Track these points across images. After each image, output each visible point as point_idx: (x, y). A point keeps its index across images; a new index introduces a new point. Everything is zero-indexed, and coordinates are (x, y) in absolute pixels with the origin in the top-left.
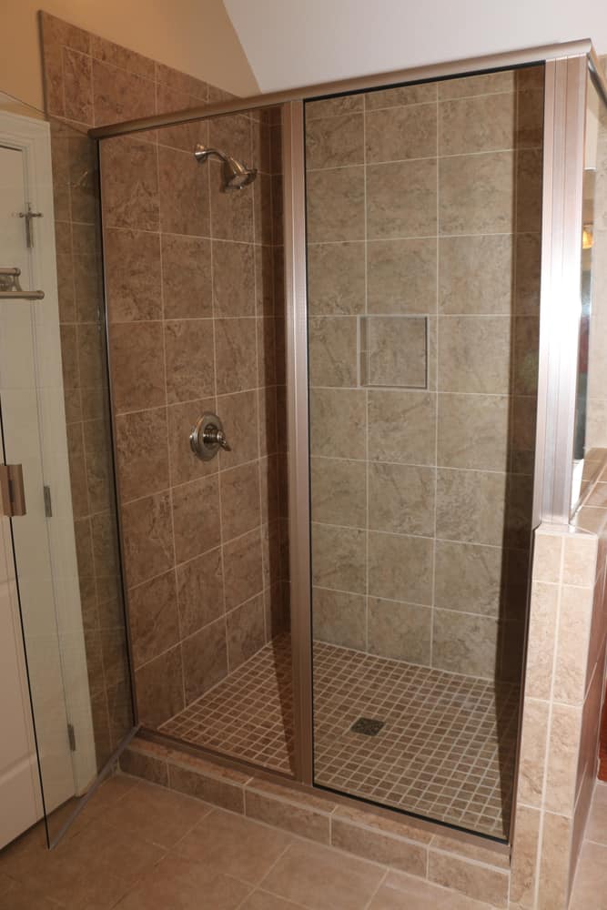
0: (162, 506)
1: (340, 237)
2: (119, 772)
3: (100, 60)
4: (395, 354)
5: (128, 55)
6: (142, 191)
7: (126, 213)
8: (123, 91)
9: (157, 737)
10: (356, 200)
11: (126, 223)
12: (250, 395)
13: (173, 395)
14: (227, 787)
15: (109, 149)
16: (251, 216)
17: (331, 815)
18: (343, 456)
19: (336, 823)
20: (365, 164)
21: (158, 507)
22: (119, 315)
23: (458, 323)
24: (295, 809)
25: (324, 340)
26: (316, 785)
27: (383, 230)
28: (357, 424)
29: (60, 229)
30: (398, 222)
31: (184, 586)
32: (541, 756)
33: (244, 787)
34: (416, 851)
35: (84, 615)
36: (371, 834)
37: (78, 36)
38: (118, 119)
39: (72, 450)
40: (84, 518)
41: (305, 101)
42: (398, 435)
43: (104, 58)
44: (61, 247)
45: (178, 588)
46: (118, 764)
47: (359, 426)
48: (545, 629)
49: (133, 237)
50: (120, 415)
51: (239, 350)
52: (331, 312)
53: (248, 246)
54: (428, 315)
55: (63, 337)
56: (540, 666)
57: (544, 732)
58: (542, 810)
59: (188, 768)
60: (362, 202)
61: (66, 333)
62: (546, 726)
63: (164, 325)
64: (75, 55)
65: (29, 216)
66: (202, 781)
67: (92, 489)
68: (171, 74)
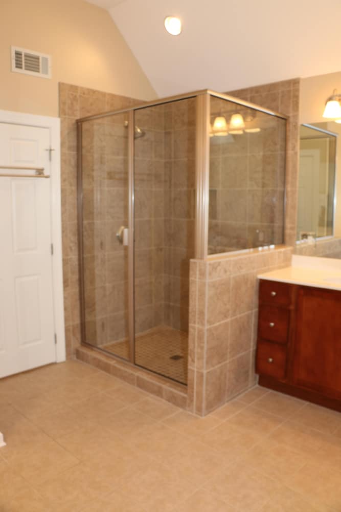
0: (102, 259)
2: (75, 359)
3: (82, 95)
5: (94, 92)
6: (98, 140)
7: (91, 148)
8: (91, 105)
11: (90, 152)
13: (110, 217)
15: (85, 126)
17: (136, 374)
19: (138, 377)
21: (100, 260)
22: (86, 186)
24: (126, 372)
26: (135, 364)
29: (62, 154)
31: (111, 293)
32: (194, 347)
34: (160, 388)
35: (64, 293)
37: (74, 88)
38: (89, 114)
39: (63, 232)
40: (67, 257)
41: (135, 110)
43: (84, 94)
44: (63, 161)
48: (194, 296)
49: (93, 157)
50: (85, 222)
54: (217, 189)
56: (193, 311)
57: (195, 337)
58: (195, 369)
61: (63, 191)
62: (195, 335)
63: (107, 190)
64: (72, 95)
65: (51, 150)
66: (100, 361)
67: (71, 248)
68: (113, 96)
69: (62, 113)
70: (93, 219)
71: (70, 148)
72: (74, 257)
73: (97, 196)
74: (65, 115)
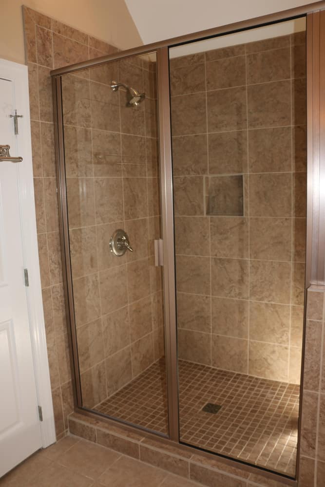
0: (93, 282)
1: (194, 132)
2: (69, 433)
3: (57, 33)
4: (225, 197)
5: (73, 31)
6: (81, 106)
7: (72, 117)
8: (70, 51)
9: (90, 414)
10: (201, 111)
11: (72, 123)
12: (144, 221)
13: (99, 219)
14: (129, 443)
16: (143, 122)
17: (190, 461)
18: (197, 254)
19: (193, 466)
20: (206, 91)
21: (91, 283)
23: (260, 177)
24: (169, 457)
25: (185, 190)
26: (180, 442)
27: (217, 127)
28: (204, 236)
29: (34, 125)
30: (225, 122)
31: (107, 328)
32: (314, 426)
33: (139, 443)
34: (240, 483)
35: (47, 342)
36: (213, 472)
37: (45, 19)
39: (40, 248)
40: (48, 287)
41: (169, 47)
42: (227, 242)
43: (59, 32)
44: (35, 135)
45: (103, 329)
46: (68, 429)
47: (206, 238)
48: (314, 348)
49: (76, 131)
51: (138, 196)
52: (189, 174)
53: (142, 138)
54: (243, 174)
55: (35, 185)
56: (312, 371)
57: (315, 411)
58: (316, 459)
59: (107, 432)
60: (205, 112)
61: (37, 183)
62: (316, 407)
63: (94, 180)
64: (43, 30)
65: (16, 117)
66: (116, 439)
67: (52, 271)
68: (97, 43)
69: (30, 58)
70: (80, 224)
71: (43, 115)
72: (57, 284)
73: (83, 189)
74: (35, 61)
